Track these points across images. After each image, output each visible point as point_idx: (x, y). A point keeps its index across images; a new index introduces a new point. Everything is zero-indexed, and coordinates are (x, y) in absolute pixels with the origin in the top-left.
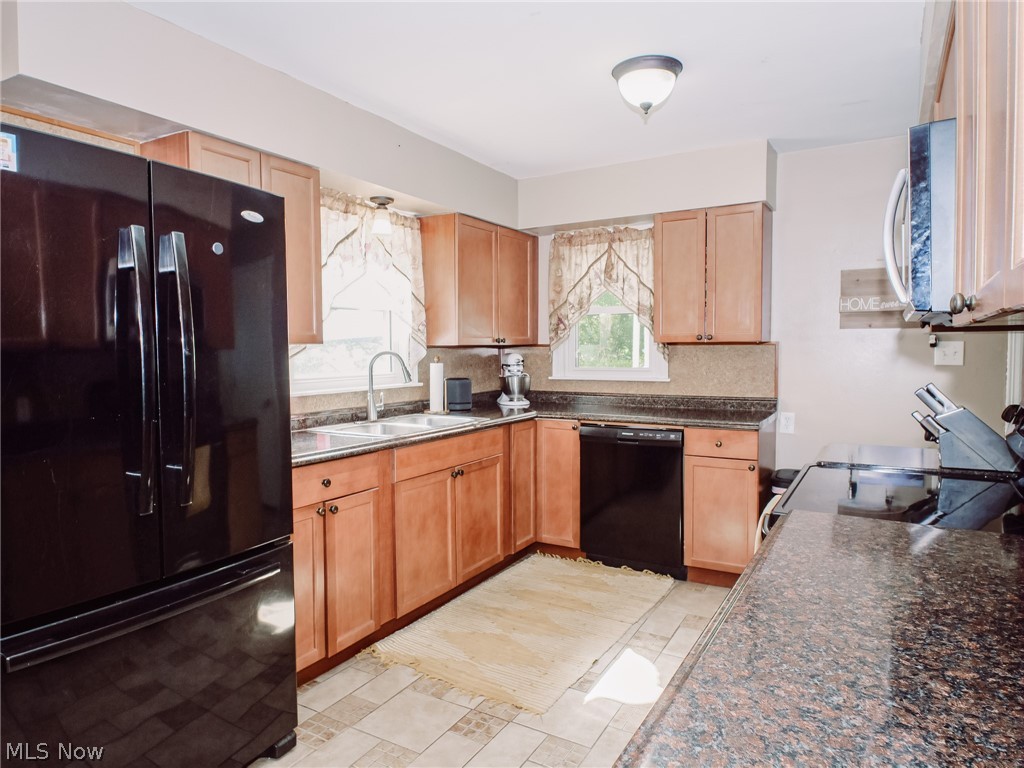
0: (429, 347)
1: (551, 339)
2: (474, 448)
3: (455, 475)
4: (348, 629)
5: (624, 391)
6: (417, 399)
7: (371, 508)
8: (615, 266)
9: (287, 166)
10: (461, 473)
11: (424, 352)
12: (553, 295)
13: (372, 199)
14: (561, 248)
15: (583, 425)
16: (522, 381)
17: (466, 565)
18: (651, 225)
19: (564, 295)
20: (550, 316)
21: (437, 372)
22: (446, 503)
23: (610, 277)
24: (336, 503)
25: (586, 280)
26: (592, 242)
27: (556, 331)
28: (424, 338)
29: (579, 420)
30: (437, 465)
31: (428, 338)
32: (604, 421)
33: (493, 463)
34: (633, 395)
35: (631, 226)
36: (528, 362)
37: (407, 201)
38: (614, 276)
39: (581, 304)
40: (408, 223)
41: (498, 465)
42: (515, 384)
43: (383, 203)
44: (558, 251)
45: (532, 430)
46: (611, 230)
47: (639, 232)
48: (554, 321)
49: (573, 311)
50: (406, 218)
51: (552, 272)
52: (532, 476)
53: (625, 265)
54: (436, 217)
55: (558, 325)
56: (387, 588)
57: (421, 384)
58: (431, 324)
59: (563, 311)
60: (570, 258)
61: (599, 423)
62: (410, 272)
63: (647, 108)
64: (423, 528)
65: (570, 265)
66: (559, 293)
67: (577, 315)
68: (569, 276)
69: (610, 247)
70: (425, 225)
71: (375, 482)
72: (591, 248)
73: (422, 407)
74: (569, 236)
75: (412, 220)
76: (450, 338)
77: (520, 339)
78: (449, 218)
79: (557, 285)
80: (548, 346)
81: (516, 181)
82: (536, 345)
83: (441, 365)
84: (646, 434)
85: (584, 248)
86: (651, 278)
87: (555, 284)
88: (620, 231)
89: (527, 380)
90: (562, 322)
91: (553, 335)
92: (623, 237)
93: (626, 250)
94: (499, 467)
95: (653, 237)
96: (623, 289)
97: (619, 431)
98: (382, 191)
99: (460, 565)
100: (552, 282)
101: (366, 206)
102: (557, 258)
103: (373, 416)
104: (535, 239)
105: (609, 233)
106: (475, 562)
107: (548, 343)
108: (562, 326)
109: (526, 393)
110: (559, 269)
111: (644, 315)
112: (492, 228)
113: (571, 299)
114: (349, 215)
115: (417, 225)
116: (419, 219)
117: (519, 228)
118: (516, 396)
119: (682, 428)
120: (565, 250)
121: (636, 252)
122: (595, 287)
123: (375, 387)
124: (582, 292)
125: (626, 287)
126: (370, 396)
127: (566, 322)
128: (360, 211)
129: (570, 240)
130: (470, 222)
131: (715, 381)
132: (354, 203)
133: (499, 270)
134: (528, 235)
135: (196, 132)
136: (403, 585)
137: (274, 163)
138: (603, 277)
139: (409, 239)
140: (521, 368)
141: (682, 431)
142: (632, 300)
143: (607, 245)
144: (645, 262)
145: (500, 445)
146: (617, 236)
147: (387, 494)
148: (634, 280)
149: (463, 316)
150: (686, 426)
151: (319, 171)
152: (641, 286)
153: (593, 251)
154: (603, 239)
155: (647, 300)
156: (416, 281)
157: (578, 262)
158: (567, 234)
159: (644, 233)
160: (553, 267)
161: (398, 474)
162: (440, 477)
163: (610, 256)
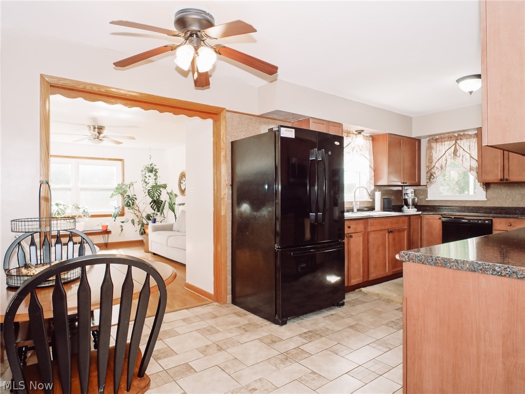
0: (375, 186)
1: (427, 183)
2: (396, 223)
3: (389, 232)
4: (354, 279)
5: (463, 205)
6: (370, 206)
7: (361, 238)
8: (458, 150)
9: (334, 125)
10: (391, 232)
11: (373, 187)
12: (428, 164)
13: (356, 131)
14: (432, 144)
15: (443, 217)
16: (413, 200)
17: (393, 268)
18: (476, 132)
19: (433, 164)
20: (427, 173)
21: (378, 195)
22: (386, 242)
23: (456, 155)
24: (352, 234)
25: (444, 157)
26: (447, 141)
27: (430, 179)
28: (373, 181)
29: (442, 215)
30: (383, 227)
31: (375, 182)
32: (454, 215)
33: (403, 230)
34: (468, 207)
35: (466, 133)
36: (416, 192)
37: (368, 131)
38: (458, 155)
39: (442, 167)
40: (368, 138)
41: (405, 232)
42: (410, 202)
43: (360, 132)
44: (431, 145)
45: (420, 219)
46: (456, 135)
47: (470, 136)
48: (429, 175)
49: (438, 170)
50: (367, 137)
51: (428, 154)
52: (419, 238)
53: (463, 150)
54: (378, 135)
55: (431, 176)
56: (366, 269)
57: (371, 200)
58: (376, 176)
59: (433, 171)
60: (436, 147)
61: (451, 216)
62: (368, 157)
63: (471, 93)
64: (378, 251)
65: (436, 150)
66: (431, 163)
67: (440, 172)
68: (436, 155)
69: (456, 142)
70: (374, 138)
71: (363, 230)
72: (447, 143)
73: (372, 209)
74: (435, 139)
75: (369, 137)
76: (383, 182)
77: (413, 182)
78: (383, 135)
79: (430, 159)
80: (426, 186)
81: (412, 118)
82: (420, 185)
83: (380, 192)
84: (474, 221)
85: (443, 143)
86: (477, 155)
87: (429, 159)
88: (461, 135)
89: (416, 199)
90: (432, 175)
91: (428, 181)
92: (462, 138)
93: (464, 143)
94: (406, 232)
95: (477, 137)
96: (462, 160)
97: (461, 220)
98: (360, 128)
99: (391, 268)
100: (428, 158)
101: (354, 134)
102: (430, 148)
103: (355, 210)
104: (419, 141)
105: (455, 136)
106: (396, 268)
107: (426, 184)
108: (432, 177)
109: (415, 206)
110: (431, 152)
111: (473, 171)
112: (402, 137)
113: (437, 165)
114: (348, 137)
115: (371, 139)
116: (371, 136)
117: (413, 137)
118: (411, 207)
119: (491, 218)
120: (434, 145)
121: (469, 144)
122: (448, 160)
123: (356, 200)
124: (442, 162)
125: (464, 160)
126: (354, 203)
127: (434, 175)
128: (352, 135)
129: (436, 140)
130: (393, 136)
131: (510, 200)
132: (350, 133)
133: (404, 154)
134: (416, 139)
135: (311, 118)
136: (372, 269)
137: (331, 124)
138: (452, 155)
139: (368, 144)
140: (413, 195)
141: (492, 220)
142: (467, 165)
143: (454, 142)
144: (473, 148)
145: (406, 224)
146: (459, 138)
147: (366, 235)
148: (468, 156)
149: (389, 173)
150: (494, 217)
151: (342, 125)
152: (472, 159)
153: (447, 144)
154: (452, 139)
155: (475, 164)
156: (370, 160)
157: (440, 149)
158: (435, 138)
159: (473, 136)
160: (428, 152)
161: (370, 229)
162: (384, 232)
163: (456, 146)
